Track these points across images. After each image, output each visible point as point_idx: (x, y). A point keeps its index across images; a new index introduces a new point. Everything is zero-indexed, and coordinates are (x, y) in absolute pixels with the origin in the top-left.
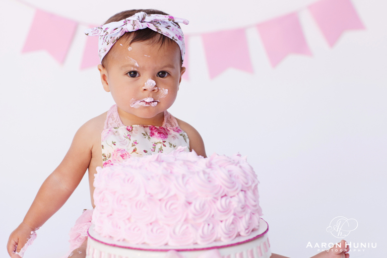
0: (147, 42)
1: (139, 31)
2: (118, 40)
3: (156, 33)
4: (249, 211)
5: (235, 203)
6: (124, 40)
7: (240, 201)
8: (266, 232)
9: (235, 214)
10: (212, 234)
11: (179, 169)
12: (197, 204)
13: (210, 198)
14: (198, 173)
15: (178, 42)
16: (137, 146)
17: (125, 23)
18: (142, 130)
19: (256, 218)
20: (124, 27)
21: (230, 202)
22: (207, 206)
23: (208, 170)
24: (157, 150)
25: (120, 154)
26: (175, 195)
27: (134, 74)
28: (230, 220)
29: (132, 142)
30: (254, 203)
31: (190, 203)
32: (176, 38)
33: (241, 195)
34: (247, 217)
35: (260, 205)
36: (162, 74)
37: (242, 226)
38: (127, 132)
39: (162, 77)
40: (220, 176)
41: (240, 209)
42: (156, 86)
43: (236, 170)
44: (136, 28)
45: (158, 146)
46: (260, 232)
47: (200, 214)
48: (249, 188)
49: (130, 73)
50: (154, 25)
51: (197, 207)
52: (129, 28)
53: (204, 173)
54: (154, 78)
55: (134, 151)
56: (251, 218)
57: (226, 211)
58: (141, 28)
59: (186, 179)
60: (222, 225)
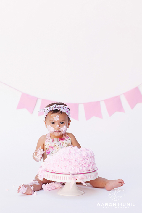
0: (56, 113)
1: (54, 110)
2: (48, 113)
3: (59, 111)
4: (92, 164)
5: (89, 161)
6: (50, 113)
7: (90, 161)
8: (97, 170)
9: (88, 164)
10: (82, 170)
11: (73, 152)
12: (78, 161)
13: (81, 160)
14: (78, 152)
15: (67, 113)
16: (55, 144)
17: (50, 108)
18: (57, 139)
19: (94, 166)
20: (50, 109)
21: (87, 161)
22: (81, 162)
23: (81, 152)
24: (62, 145)
25: (51, 147)
26: (72, 159)
27: (53, 123)
28: (87, 166)
29: (54, 143)
30: (94, 162)
31: (76, 161)
32: (66, 112)
33: (90, 159)
34: (92, 165)
35: (95, 162)
36: (62, 123)
37: (90, 168)
38: (52, 141)
39: (62, 124)
40: (84, 154)
41: (90, 163)
42: (60, 127)
43: (88, 152)
44: (53, 109)
45: (62, 144)
46: (95, 170)
47: (79, 164)
48: (92, 157)
49: (52, 122)
50: (59, 108)
51: (78, 162)
52: (51, 109)
53: (80, 153)
54: (59, 124)
55: (55, 146)
56: (93, 166)
57: (86, 163)
58: (55, 109)
59: (75, 154)
60: (85, 167)
